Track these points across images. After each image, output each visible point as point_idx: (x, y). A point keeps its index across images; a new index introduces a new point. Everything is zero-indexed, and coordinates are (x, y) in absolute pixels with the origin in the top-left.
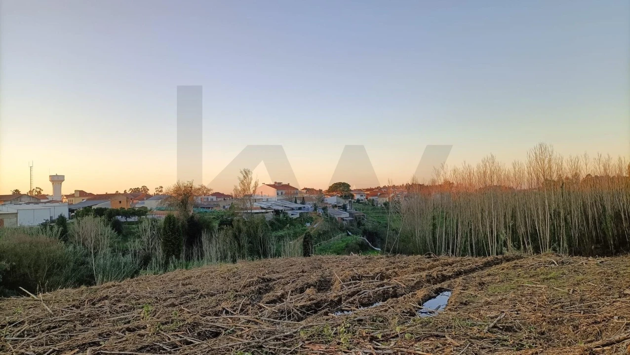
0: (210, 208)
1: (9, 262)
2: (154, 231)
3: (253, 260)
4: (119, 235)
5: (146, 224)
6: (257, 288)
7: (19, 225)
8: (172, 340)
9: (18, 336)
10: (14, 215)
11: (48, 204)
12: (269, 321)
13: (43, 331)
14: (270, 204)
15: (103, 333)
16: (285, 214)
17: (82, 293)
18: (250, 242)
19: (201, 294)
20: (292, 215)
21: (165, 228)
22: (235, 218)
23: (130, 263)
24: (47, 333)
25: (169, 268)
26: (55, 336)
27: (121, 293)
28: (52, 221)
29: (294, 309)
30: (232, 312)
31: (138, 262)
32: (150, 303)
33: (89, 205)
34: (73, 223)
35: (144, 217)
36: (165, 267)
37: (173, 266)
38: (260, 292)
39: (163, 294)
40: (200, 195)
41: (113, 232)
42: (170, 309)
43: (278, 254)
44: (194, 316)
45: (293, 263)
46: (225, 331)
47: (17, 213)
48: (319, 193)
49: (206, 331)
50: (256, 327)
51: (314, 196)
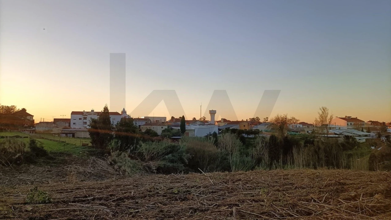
0: (298, 132)
1: (191, 155)
2: (263, 144)
3: (329, 169)
4: (244, 145)
5: (258, 140)
6: (335, 188)
7: (195, 136)
8: (281, 212)
9: (199, 194)
10: (193, 131)
11: (208, 126)
12: (346, 212)
13: (210, 193)
14: (342, 132)
15: (240, 200)
16: (354, 139)
17: (226, 175)
18: (326, 157)
19: (296, 186)
20: (359, 140)
21: (270, 142)
22: (315, 140)
23: (250, 162)
24: (212, 195)
25: (272, 167)
26: (216, 197)
27: (247, 179)
28: (210, 135)
29: (365, 207)
30: (318, 201)
31: (254, 161)
32: (264, 187)
33: (228, 127)
34: (220, 136)
35: (258, 135)
36: (270, 166)
37: (275, 167)
38: (337, 191)
39: (272, 182)
40: (292, 124)
41: (241, 142)
42: (277, 192)
43: (348, 167)
44: (293, 200)
45: (362, 175)
46: (315, 213)
47: (195, 130)
48: (382, 125)
49: (302, 210)
50: (337, 214)
51: (378, 127)
